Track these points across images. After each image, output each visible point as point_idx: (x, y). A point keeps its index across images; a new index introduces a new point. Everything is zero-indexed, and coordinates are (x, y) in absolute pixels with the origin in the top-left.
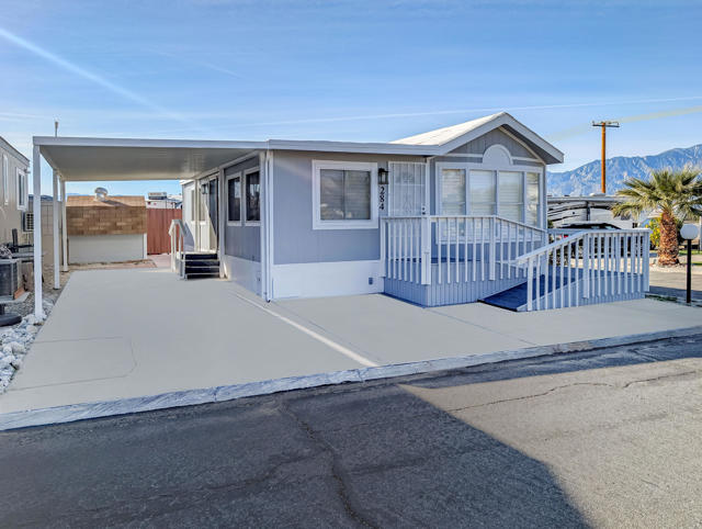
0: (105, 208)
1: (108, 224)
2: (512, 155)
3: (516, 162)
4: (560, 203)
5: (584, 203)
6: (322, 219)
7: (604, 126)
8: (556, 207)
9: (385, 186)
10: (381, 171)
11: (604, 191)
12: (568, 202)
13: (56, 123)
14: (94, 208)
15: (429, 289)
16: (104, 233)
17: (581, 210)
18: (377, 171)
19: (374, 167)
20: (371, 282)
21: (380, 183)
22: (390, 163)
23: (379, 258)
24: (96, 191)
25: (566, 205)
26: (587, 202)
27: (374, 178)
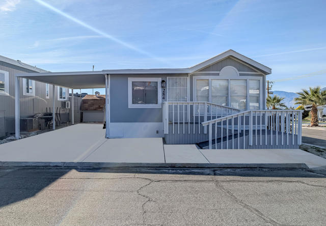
0: (97, 100)
1: (97, 106)
2: (239, 71)
3: (241, 75)
6: (133, 103)
9: (165, 88)
10: (163, 81)
13: (93, 66)
14: (93, 100)
16: (95, 110)
19: (159, 80)
20: (157, 132)
21: (163, 87)
22: (167, 78)
24: (95, 93)
27: (159, 85)
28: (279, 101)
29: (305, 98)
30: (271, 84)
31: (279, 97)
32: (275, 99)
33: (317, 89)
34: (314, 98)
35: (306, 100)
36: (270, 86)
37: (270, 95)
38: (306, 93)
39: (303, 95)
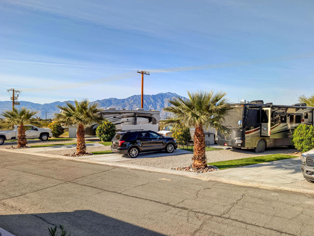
4: (120, 113)
5: (133, 114)
7: (143, 73)
8: (118, 116)
11: (143, 107)
12: (125, 113)
17: (132, 118)
25: (124, 115)
26: (135, 113)
28: (29, 116)
29: (70, 115)
30: (18, 93)
31: (29, 110)
32: (23, 113)
33: (85, 102)
34: (82, 117)
35: (72, 118)
36: (16, 96)
37: (16, 107)
38: (72, 108)
39: (67, 111)
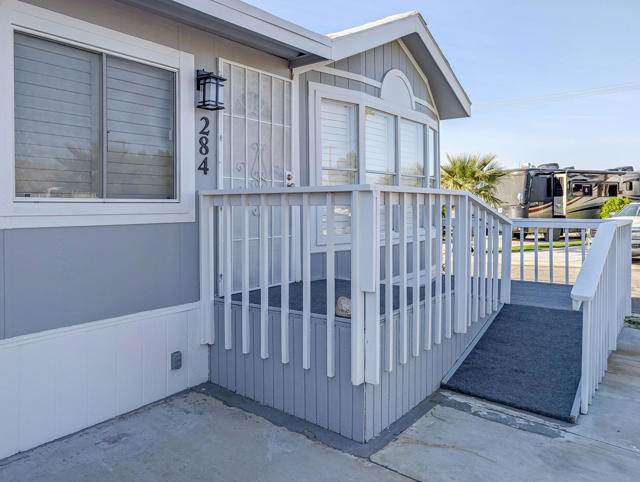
9: (210, 115)
10: (202, 79)
15: (368, 392)
18: (193, 76)
20: (177, 361)
21: (202, 105)
23: (197, 298)
27: (186, 94)
